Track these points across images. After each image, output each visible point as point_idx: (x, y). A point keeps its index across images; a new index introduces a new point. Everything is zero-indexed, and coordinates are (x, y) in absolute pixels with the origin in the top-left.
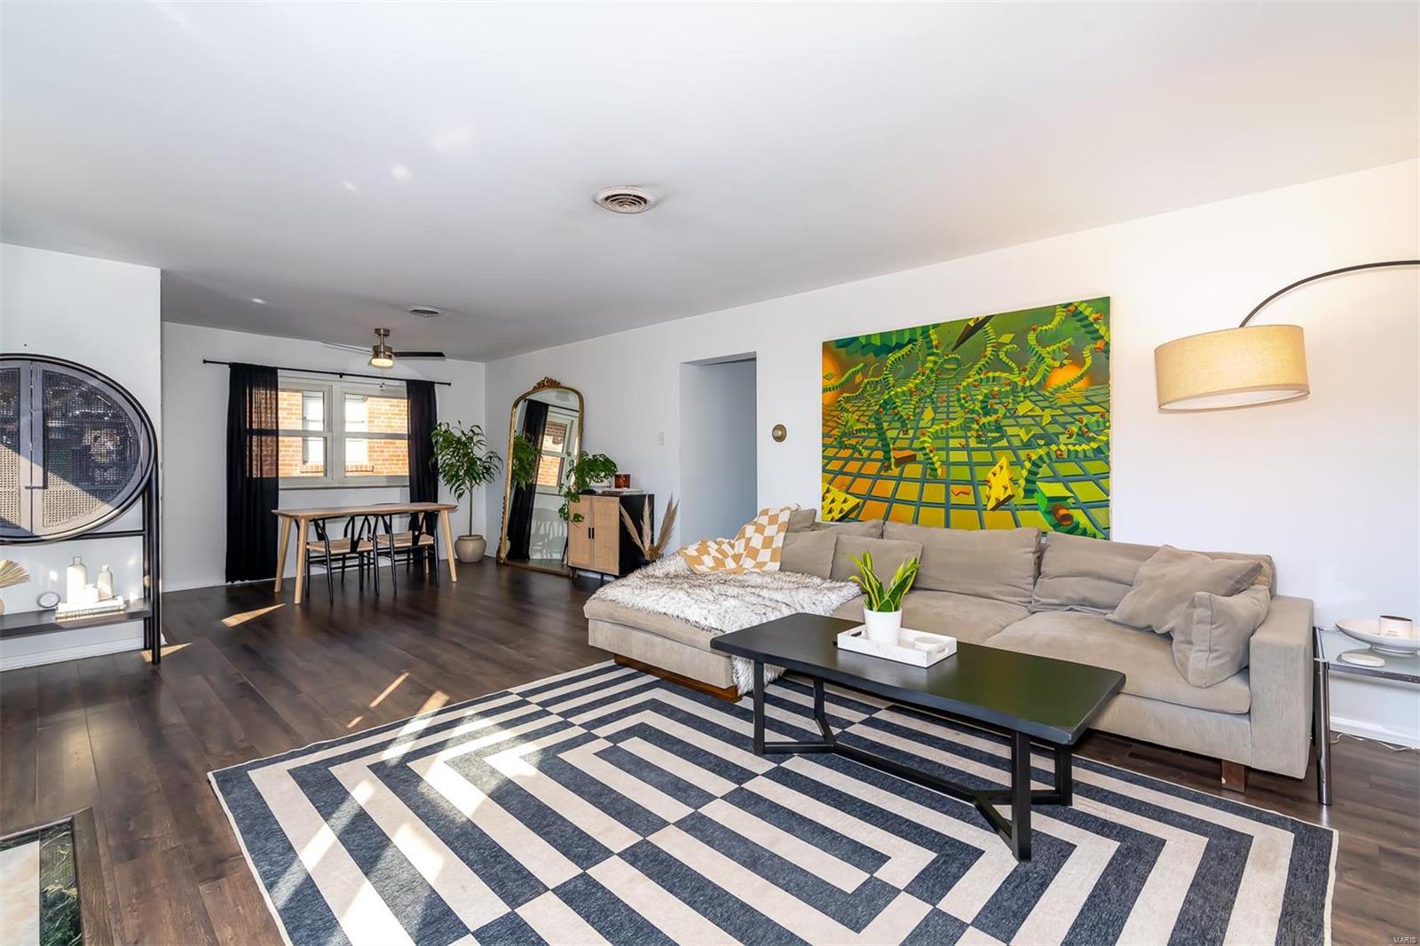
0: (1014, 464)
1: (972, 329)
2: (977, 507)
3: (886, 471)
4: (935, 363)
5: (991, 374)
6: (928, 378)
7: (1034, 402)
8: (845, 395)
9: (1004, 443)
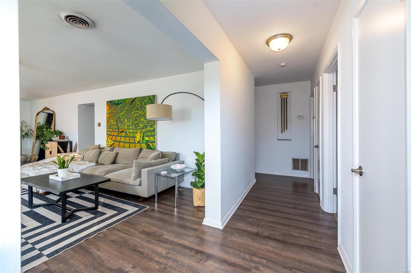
0: (141, 132)
1: (133, 100)
2: (134, 143)
3: (119, 134)
4: (127, 108)
5: (136, 111)
6: (126, 112)
7: (144, 118)
8: (111, 115)
9: (139, 128)
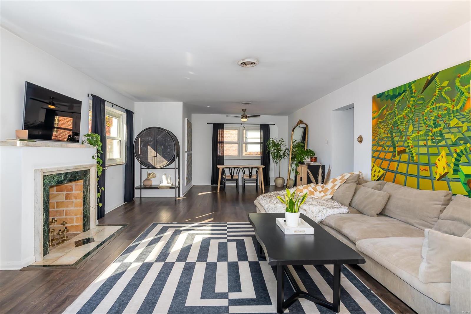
0: (449, 154)
1: (430, 81)
2: (431, 178)
3: (394, 158)
4: (414, 101)
5: (438, 105)
6: (411, 109)
7: (458, 119)
8: (380, 120)
9: (443, 143)
